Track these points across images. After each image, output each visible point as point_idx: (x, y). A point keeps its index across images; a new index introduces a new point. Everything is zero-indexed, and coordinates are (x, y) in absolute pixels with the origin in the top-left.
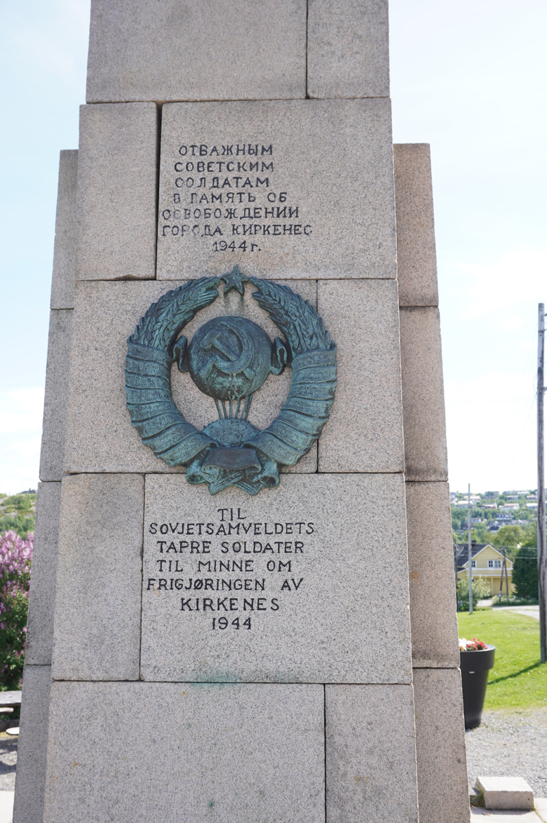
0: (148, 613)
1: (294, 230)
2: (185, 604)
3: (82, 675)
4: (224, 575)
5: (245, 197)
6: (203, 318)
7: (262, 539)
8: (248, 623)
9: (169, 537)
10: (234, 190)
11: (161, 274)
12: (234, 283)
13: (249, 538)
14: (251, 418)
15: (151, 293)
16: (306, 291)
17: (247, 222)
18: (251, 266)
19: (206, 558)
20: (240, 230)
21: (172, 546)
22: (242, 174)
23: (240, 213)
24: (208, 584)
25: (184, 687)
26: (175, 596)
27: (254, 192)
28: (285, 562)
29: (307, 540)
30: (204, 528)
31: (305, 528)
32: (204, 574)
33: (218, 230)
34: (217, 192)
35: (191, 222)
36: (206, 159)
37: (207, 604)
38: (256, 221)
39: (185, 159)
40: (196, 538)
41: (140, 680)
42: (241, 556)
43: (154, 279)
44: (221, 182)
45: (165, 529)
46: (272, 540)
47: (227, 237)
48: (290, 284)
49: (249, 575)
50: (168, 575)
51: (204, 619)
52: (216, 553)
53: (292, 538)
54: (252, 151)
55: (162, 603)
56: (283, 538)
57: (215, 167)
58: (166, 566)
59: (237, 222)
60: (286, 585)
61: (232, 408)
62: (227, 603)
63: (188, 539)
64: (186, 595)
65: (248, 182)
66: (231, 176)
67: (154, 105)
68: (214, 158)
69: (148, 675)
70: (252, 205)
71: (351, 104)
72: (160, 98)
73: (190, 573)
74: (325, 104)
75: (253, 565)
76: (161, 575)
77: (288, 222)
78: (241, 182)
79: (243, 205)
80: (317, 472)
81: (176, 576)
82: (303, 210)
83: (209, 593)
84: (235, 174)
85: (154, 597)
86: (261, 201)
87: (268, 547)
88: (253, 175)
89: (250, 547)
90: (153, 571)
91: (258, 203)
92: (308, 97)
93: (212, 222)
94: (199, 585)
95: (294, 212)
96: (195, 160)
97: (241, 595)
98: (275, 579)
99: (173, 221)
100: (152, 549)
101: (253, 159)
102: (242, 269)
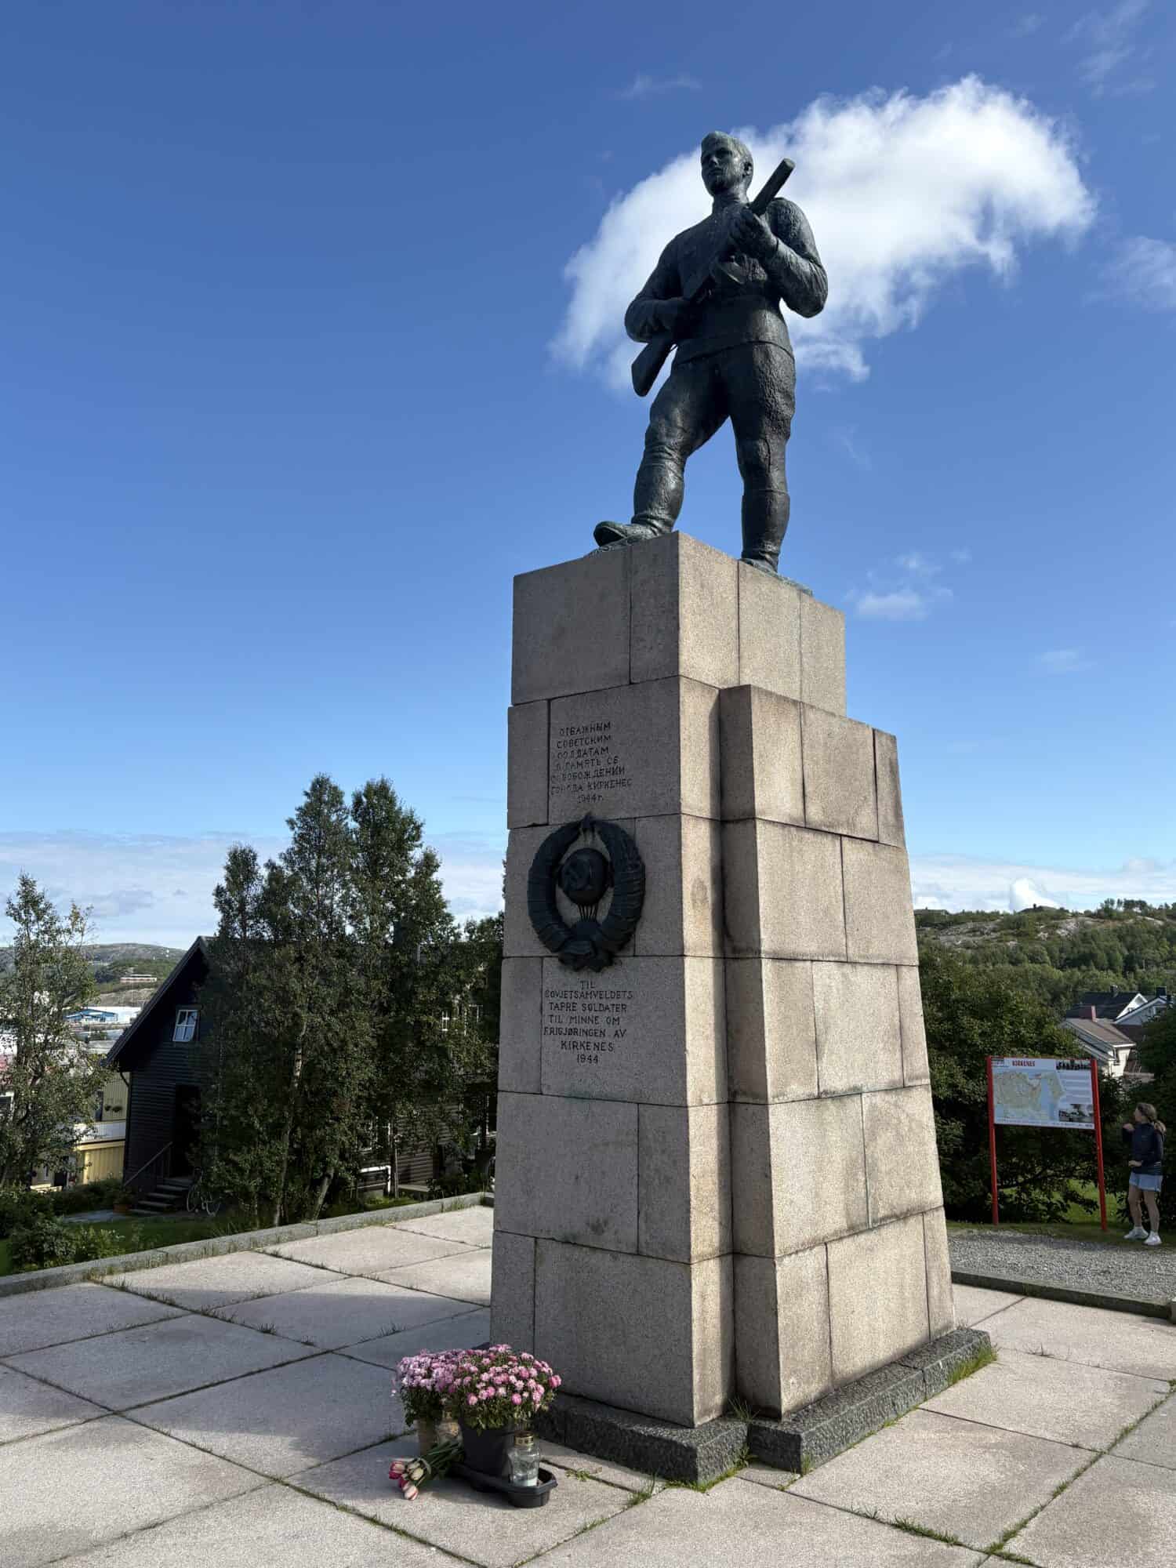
0: (545, 1050)
1: (622, 783)
2: (563, 1044)
3: (513, 1089)
4: (583, 1026)
5: (595, 762)
6: (568, 854)
7: (604, 1001)
8: (596, 1058)
9: (555, 1000)
10: (589, 758)
11: (552, 822)
12: (589, 824)
13: (596, 1000)
14: (598, 919)
15: (544, 834)
16: (627, 826)
17: (596, 780)
18: (598, 814)
19: (574, 1014)
20: (593, 786)
21: (557, 1006)
22: (593, 745)
23: (592, 774)
24: (575, 1032)
25: (562, 1100)
26: (559, 1039)
27: (600, 757)
28: (616, 1017)
29: (628, 1003)
30: (573, 994)
31: (627, 994)
32: (574, 1025)
33: (581, 788)
34: (580, 760)
35: (566, 783)
36: (574, 737)
37: (575, 1045)
38: (601, 779)
39: (563, 739)
40: (569, 1001)
41: (542, 1094)
42: (593, 1013)
43: (547, 824)
44: (582, 753)
45: (553, 994)
46: (609, 1003)
47: (585, 792)
48: (619, 823)
49: (597, 1027)
50: (555, 1025)
51: (572, 1055)
52: (579, 1012)
53: (620, 1001)
54: (599, 728)
55: (551, 1043)
56: (615, 1001)
57: (579, 742)
58: (553, 1019)
59: (591, 781)
60: (616, 1034)
61: (588, 910)
62: (585, 1045)
63: (565, 1001)
64: (564, 1038)
65: (597, 752)
66: (587, 748)
67: (546, 702)
68: (579, 735)
69: (545, 1091)
70: (599, 767)
71: (655, 684)
72: (549, 697)
73: (566, 1026)
74: (639, 686)
75: (599, 1020)
76: (552, 1025)
77: (618, 777)
78: (593, 751)
79: (594, 768)
80: (634, 956)
81: (559, 1026)
82: (627, 768)
83: (576, 1038)
84: (590, 746)
85: (548, 1040)
86: (603, 764)
87: (607, 1008)
88: (601, 745)
89: (597, 1008)
90: (547, 1023)
91: (602, 766)
92: (631, 683)
93: (578, 782)
94: (571, 1032)
95: (622, 770)
96: (568, 739)
97: (593, 1039)
98: (610, 1030)
99: (558, 784)
100: (546, 1007)
101: (599, 734)
102: (593, 815)
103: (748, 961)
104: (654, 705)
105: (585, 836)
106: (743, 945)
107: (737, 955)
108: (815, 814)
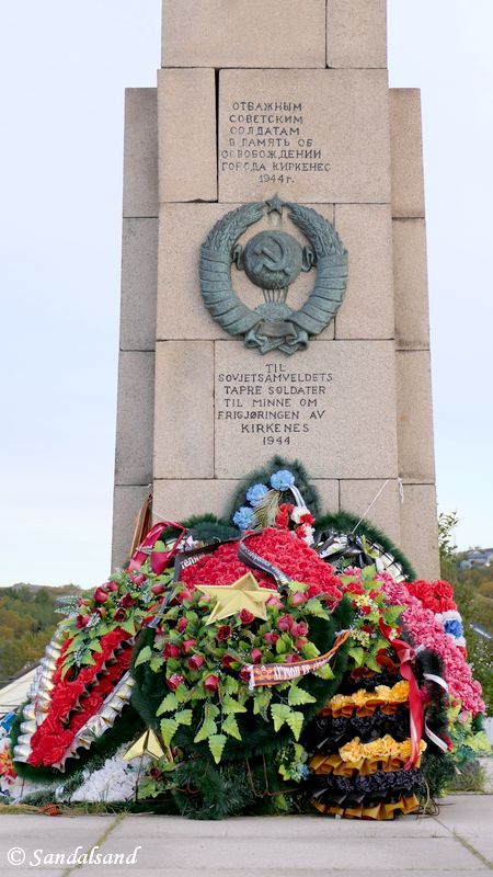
0: (219, 434)
1: (318, 167)
2: (244, 428)
3: (175, 476)
4: (271, 408)
5: (282, 142)
6: (253, 231)
7: (297, 384)
8: (288, 440)
9: (232, 384)
10: (274, 136)
11: (222, 199)
12: (273, 207)
13: (288, 383)
14: (288, 302)
15: (215, 213)
16: (325, 213)
17: (284, 160)
18: (286, 196)
19: (258, 397)
20: (279, 166)
21: (235, 390)
22: (279, 125)
23: (278, 154)
24: (260, 414)
26: (238, 423)
27: (289, 138)
28: (312, 400)
29: (327, 385)
30: (256, 378)
31: (326, 377)
32: (257, 408)
33: (263, 167)
34: (261, 138)
35: (243, 160)
36: (253, 113)
37: (259, 428)
38: (289, 160)
39: (237, 113)
40: (251, 384)
41: (215, 478)
42: (282, 396)
43: (217, 202)
44: (264, 131)
45: (229, 378)
46: (304, 385)
47: (269, 171)
48: (314, 207)
49: (288, 409)
50: (232, 409)
51: (258, 437)
52: (265, 394)
53: (317, 384)
54: (287, 108)
55: (228, 427)
56: (311, 384)
57: (259, 119)
58: (230, 403)
59: (277, 161)
60: (313, 415)
61: (275, 295)
62: (273, 427)
63: (246, 385)
64: (245, 422)
65: (284, 131)
66: (271, 126)
67: (212, 70)
68: (259, 112)
69: (220, 474)
70: (287, 148)
71: (359, 73)
72: (218, 66)
73: (247, 408)
74: (339, 72)
75: (290, 402)
76: (227, 409)
77: (317, 161)
78: (279, 131)
79: (280, 149)
80: (336, 339)
81: (239, 409)
82: (324, 152)
83: (261, 421)
84: (275, 124)
85: (222, 424)
86: (294, 145)
87: (301, 390)
88: (288, 126)
89: (288, 390)
90: (221, 406)
91: (291, 147)
92: (327, 67)
93: (258, 160)
94: (253, 415)
95: (317, 154)
96: (245, 114)
97: (283, 422)
98: (306, 412)
99: (228, 160)
100: (220, 392)
101: (288, 114)
102: (279, 197)
103: (416, 353)
104: (357, 94)
105: (270, 219)
106: (411, 338)
107: (403, 348)
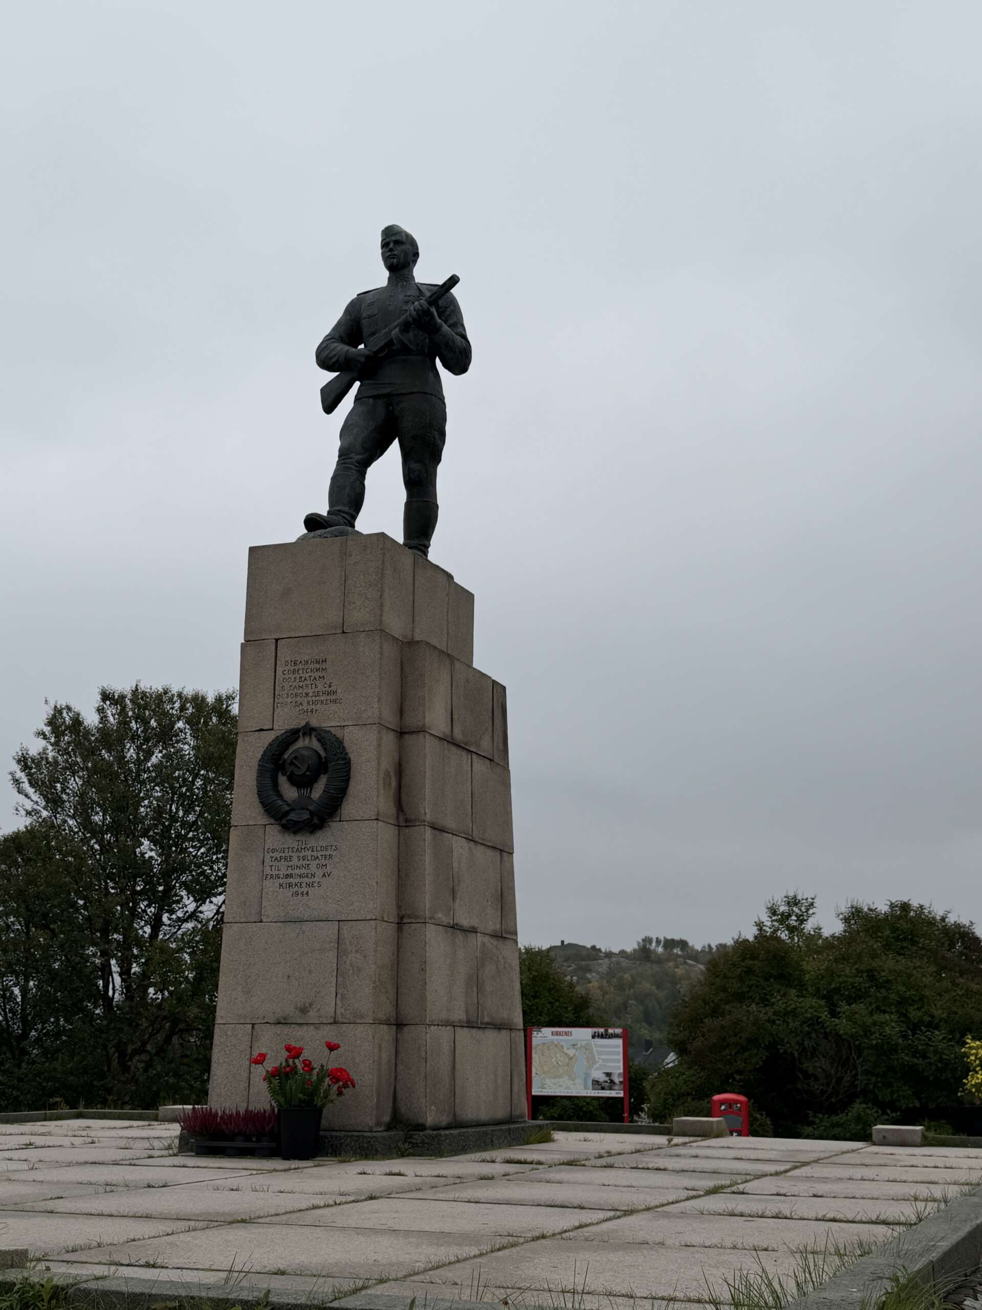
0: (265, 890)
1: (335, 701)
2: (281, 885)
3: (236, 920)
4: (297, 871)
5: (313, 686)
6: (290, 751)
7: (315, 854)
8: (307, 893)
9: (275, 855)
10: (309, 682)
11: (276, 727)
12: (308, 730)
13: (309, 853)
14: (312, 796)
15: (270, 737)
16: (338, 733)
17: (314, 698)
18: (314, 723)
19: (291, 863)
20: (311, 703)
21: (276, 859)
22: (312, 674)
23: (311, 694)
24: (291, 876)
25: (279, 924)
26: (277, 882)
27: (318, 683)
28: (324, 864)
29: (334, 853)
30: (290, 850)
31: (334, 847)
32: (290, 871)
33: (301, 704)
34: (301, 684)
35: (289, 700)
36: (297, 667)
37: (290, 885)
38: (318, 698)
39: (287, 668)
40: (287, 854)
41: (261, 922)
42: (306, 862)
43: (272, 729)
44: (303, 679)
45: (274, 850)
46: (319, 854)
47: (305, 707)
48: (332, 730)
49: (309, 871)
50: (274, 873)
51: (289, 892)
52: (295, 861)
53: (328, 853)
54: (318, 663)
55: (271, 886)
56: (324, 853)
57: (301, 672)
58: (273, 868)
59: (310, 699)
60: (324, 875)
61: (305, 792)
62: (299, 885)
63: (283, 855)
64: (281, 881)
65: (315, 679)
66: (307, 675)
67: (274, 641)
68: (301, 666)
69: (265, 920)
70: (317, 690)
71: (363, 635)
72: (277, 637)
73: (283, 871)
74: (350, 635)
75: (310, 866)
76: (271, 873)
77: (333, 697)
78: (312, 678)
79: (312, 691)
80: (340, 821)
81: (278, 873)
82: (339, 691)
83: (291, 880)
84: (310, 674)
85: (267, 883)
86: (320, 687)
87: (317, 858)
88: (317, 674)
89: (310, 859)
90: (268, 871)
91: (319, 689)
92: (344, 632)
93: (298, 699)
94: (287, 876)
95: (335, 693)
96: (292, 668)
97: (305, 880)
98: (319, 873)
99: (281, 700)
100: (267, 860)
101: (318, 666)
102: (311, 723)
103: (416, 828)
104: (361, 649)
105: (304, 739)
106: (413, 817)
107: (408, 824)
108: (458, 735)
